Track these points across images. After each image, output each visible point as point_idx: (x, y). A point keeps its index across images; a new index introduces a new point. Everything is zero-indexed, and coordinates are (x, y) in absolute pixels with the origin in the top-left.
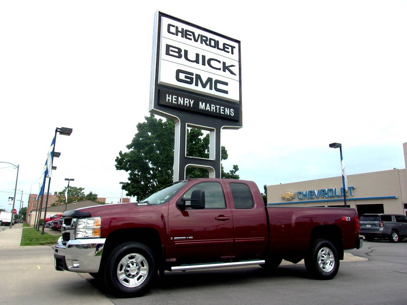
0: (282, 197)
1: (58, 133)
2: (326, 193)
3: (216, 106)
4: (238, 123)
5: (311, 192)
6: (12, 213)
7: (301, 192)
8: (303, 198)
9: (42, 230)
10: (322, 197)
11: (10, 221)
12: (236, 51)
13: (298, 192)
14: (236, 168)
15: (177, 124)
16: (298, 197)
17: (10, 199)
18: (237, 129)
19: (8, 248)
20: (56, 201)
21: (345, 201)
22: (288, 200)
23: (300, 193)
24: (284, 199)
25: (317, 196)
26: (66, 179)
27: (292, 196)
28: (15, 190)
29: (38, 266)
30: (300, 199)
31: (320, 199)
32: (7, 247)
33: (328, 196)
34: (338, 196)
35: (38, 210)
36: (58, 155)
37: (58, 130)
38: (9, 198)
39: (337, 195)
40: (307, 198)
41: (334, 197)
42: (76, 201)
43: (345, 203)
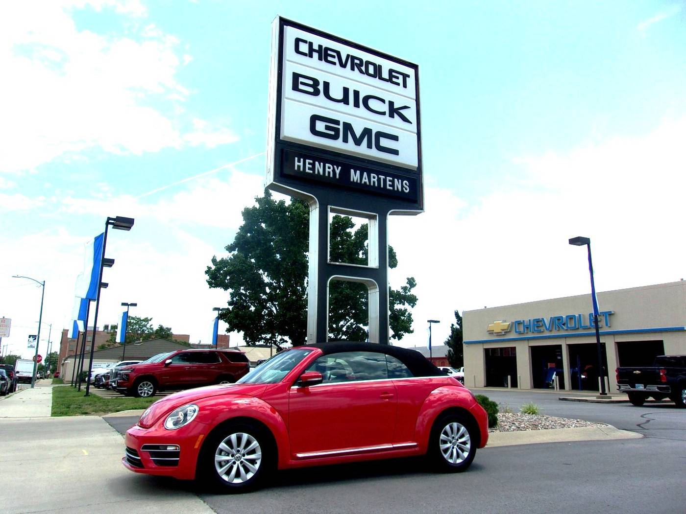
0: (489, 329)
1: (110, 226)
2: (564, 322)
3: (378, 177)
4: (416, 205)
5: (538, 321)
6: (34, 361)
7: (520, 321)
8: (524, 331)
9: (86, 390)
10: (557, 329)
11: (31, 375)
12: (411, 82)
13: (516, 322)
14: (411, 282)
15: (313, 207)
16: (516, 329)
17: (31, 339)
18: (415, 214)
19: (30, 420)
20: (107, 341)
21: (598, 335)
22: (498, 334)
23: (519, 323)
24: (491, 333)
25: (548, 327)
26: (123, 304)
27: (506, 328)
28: (39, 323)
29: (84, 451)
30: (520, 333)
31: (553, 334)
32: (29, 418)
33: (567, 327)
34: (586, 328)
35: (78, 357)
36: (110, 263)
37: (110, 221)
38: (30, 337)
39: (582, 325)
40: (530, 331)
41: (578, 329)
42: (141, 341)
43: (598, 340)
